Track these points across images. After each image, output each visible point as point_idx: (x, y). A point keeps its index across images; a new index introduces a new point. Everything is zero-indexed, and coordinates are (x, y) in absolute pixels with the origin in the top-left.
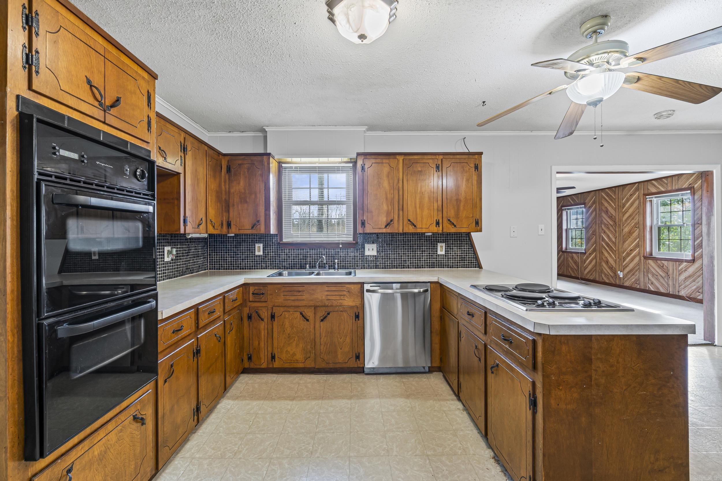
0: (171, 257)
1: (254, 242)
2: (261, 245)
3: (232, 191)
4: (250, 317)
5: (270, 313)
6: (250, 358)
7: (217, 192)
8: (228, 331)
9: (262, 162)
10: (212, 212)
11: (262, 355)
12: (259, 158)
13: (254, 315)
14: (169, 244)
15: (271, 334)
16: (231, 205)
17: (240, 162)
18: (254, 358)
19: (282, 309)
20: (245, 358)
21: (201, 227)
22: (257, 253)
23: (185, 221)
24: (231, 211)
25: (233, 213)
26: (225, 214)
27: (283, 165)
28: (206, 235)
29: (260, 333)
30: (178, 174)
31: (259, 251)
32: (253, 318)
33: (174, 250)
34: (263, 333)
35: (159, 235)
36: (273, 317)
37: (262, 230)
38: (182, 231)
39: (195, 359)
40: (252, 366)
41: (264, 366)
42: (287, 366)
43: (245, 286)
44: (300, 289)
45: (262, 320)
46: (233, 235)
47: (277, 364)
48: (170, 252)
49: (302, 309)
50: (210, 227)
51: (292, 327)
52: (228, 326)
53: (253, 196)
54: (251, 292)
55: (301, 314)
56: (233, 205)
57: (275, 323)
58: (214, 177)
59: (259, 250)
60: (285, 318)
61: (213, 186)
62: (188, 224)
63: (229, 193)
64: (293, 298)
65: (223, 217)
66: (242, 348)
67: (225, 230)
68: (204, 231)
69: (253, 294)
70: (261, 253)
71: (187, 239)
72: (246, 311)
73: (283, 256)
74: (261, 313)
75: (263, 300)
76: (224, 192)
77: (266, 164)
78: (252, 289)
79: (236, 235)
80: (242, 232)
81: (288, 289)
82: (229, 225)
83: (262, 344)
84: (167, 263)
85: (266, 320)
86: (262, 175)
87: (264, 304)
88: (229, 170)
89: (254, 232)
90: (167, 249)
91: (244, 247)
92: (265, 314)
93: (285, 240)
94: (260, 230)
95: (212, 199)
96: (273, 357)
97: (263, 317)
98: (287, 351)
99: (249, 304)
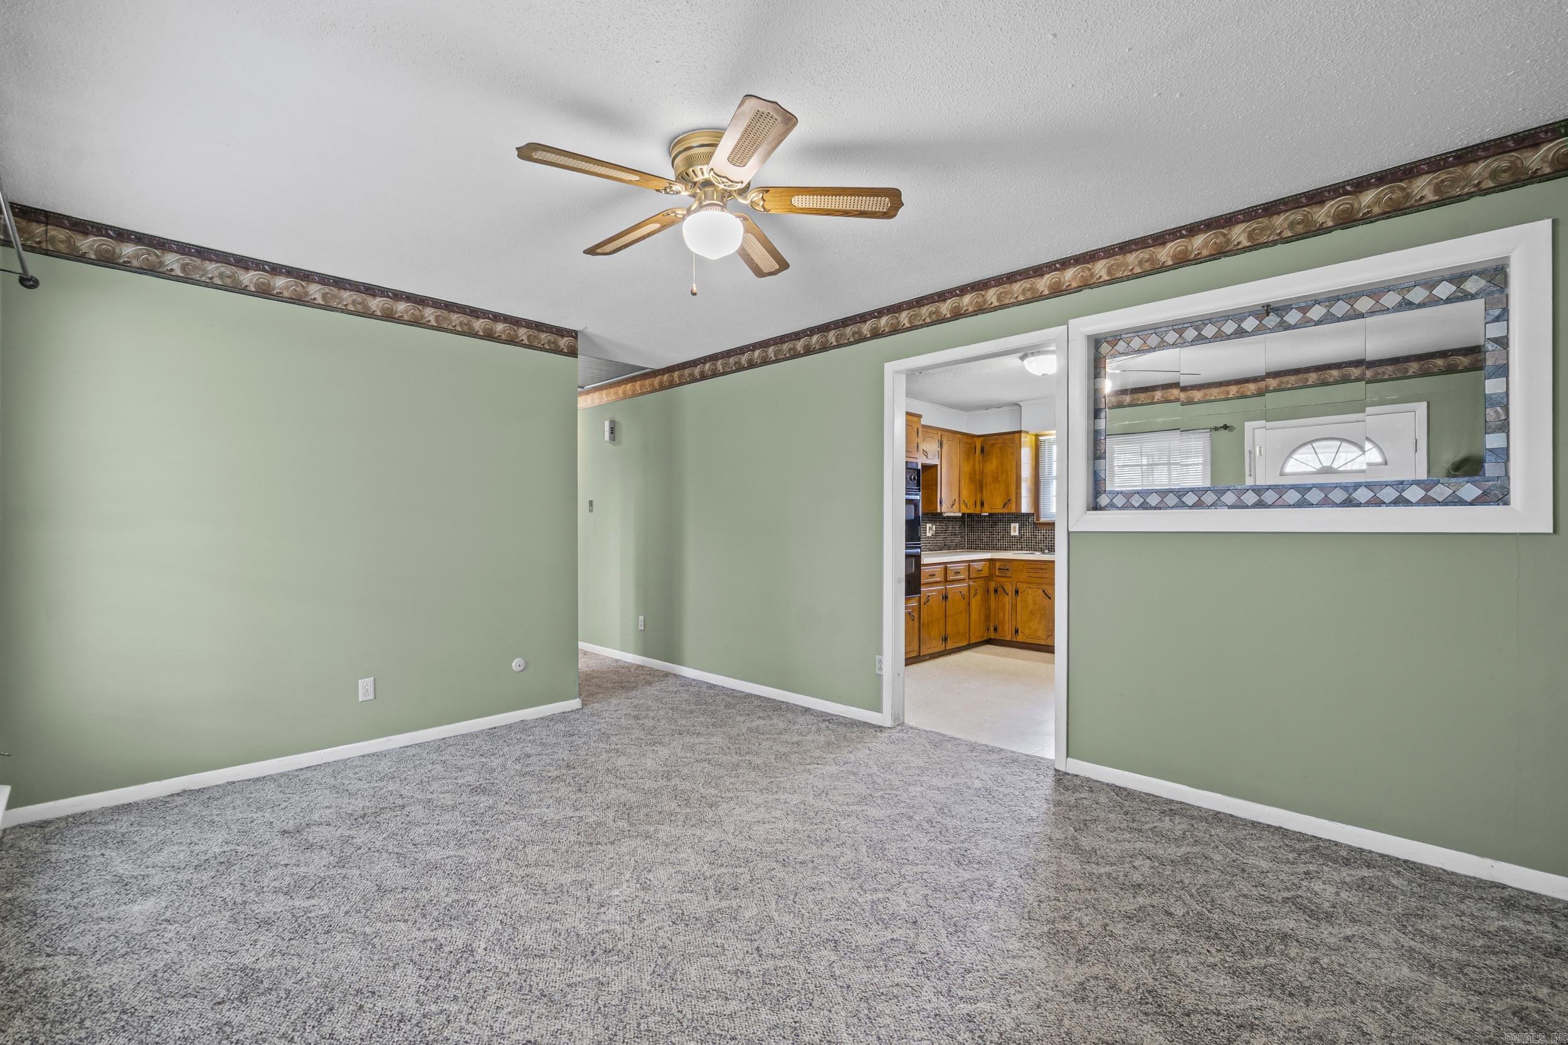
0: (931, 532)
1: (1010, 522)
2: (1017, 525)
3: (985, 470)
4: (996, 591)
5: (1014, 589)
6: (995, 629)
7: (970, 474)
8: (972, 596)
9: (1013, 440)
10: (965, 493)
11: (1006, 627)
12: (1011, 436)
13: (1000, 589)
14: (931, 521)
15: (1014, 607)
16: (984, 485)
17: (993, 442)
18: (999, 630)
19: (1025, 585)
20: (992, 629)
21: (954, 506)
22: (1013, 534)
23: (941, 502)
24: (984, 491)
25: (986, 495)
26: (979, 494)
27: (1040, 438)
28: (960, 515)
29: (1005, 607)
30: (936, 466)
31: (1015, 531)
32: (998, 592)
33: (934, 526)
34: (1008, 607)
35: (923, 514)
36: (1017, 592)
37: (1013, 510)
38: (939, 511)
39: (944, 603)
40: (997, 637)
41: (1008, 638)
42: (1029, 641)
43: (992, 561)
44: (1043, 567)
45: (1007, 594)
46: (987, 514)
47: (1020, 638)
48: (931, 529)
49: (1044, 587)
50: (963, 507)
51: (1035, 603)
52: (972, 591)
53: (1005, 475)
54: (997, 568)
55: (1044, 591)
56: (986, 485)
57: (1019, 598)
58: (968, 460)
59: (1015, 529)
60: (1028, 594)
61: (967, 468)
62: (944, 504)
63: (982, 473)
64: (1036, 575)
65: (976, 497)
66: (988, 618)
67: (978, 510)
68: (957, 510)
69: (999, 569)
70: (1017, 533)
71: (944, 518)
72: (993, 585)
73: (1040, 537)
74: (1005, 587)
75: (1008, 575)
76: (978, 473)
77: (1018, 441)
78: (998, 565)
79: (991, 515)
80: (994, 511)
81: (1032, 566)
82: (982, 504)
83: (1007, 618)
84: (929, 537)
85: (1010, 594)
86: (1012, 454)
87: (1008, 579)
88: (982, 450)
89: (1005, 511)
90: (929, 525)
91: (1000, 526)
92: (1009, 588)
93: (1042, 520)
94: (1011, 509)
95: (965, 480)
96: (1017, 631)
97: (1007, 592)
98: (1030, 626)
99: (996, 578)
